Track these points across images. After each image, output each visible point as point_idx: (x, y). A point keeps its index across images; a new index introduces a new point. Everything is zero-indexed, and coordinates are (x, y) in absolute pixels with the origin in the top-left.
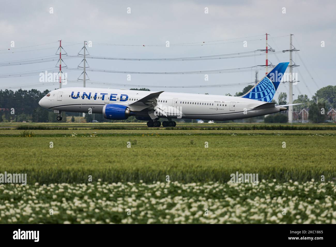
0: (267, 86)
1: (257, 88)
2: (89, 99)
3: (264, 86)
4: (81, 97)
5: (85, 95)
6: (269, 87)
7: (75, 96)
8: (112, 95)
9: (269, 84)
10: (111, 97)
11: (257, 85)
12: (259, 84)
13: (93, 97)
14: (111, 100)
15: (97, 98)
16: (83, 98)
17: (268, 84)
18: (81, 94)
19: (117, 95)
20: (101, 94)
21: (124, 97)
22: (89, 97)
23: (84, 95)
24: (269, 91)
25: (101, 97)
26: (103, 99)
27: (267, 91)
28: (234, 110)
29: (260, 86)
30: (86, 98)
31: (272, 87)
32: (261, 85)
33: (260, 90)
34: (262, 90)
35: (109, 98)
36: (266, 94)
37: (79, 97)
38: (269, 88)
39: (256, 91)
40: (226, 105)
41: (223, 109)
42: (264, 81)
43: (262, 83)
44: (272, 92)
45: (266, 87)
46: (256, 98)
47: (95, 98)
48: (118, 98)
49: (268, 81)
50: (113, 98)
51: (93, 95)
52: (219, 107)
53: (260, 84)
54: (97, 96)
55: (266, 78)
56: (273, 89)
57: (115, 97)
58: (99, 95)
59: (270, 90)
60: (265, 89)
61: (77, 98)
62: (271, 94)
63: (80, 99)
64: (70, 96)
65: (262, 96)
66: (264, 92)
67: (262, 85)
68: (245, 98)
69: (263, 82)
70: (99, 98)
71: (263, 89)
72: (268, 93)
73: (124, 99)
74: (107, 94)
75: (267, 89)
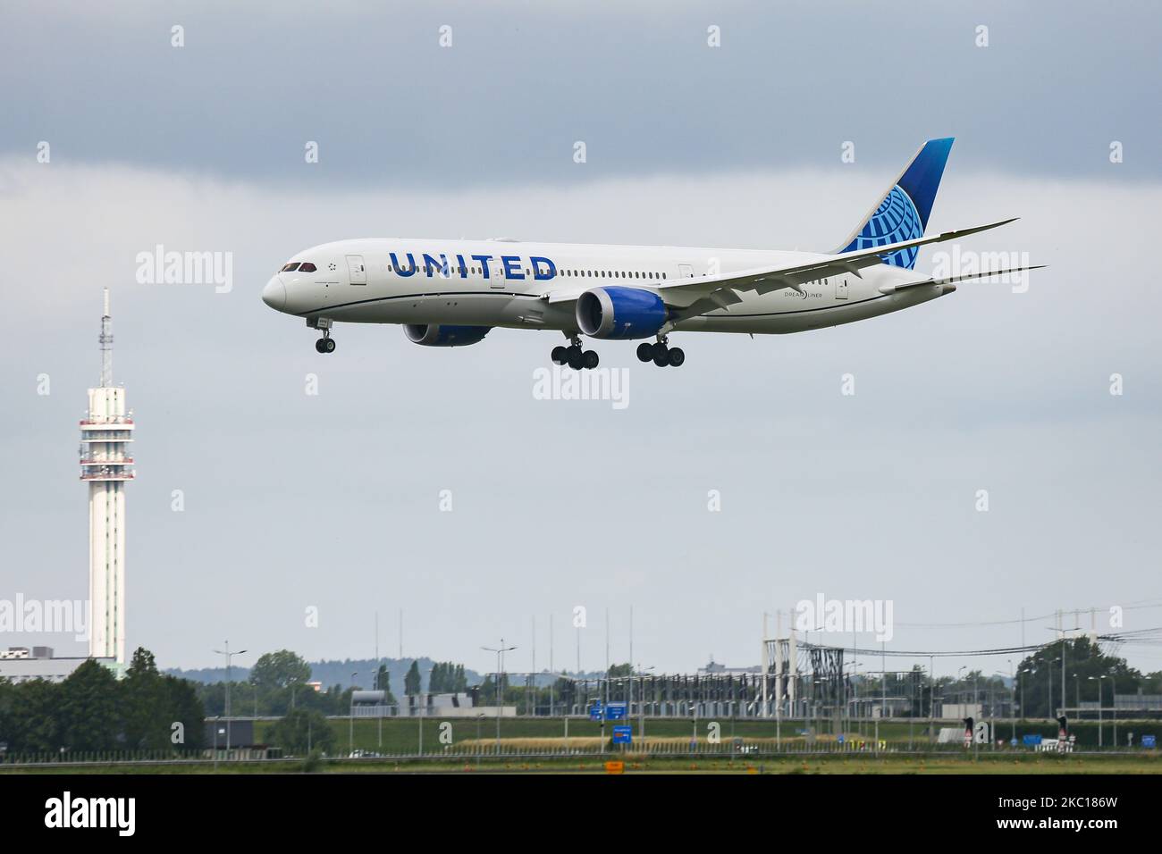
0: (902, 218)
1: (876, 221)
2: (447, 275)
4: (421, 269)
5: (432, 264)
7: (403, 267)
8: (505, 259)
9: (907, 208)
10: (508, 268)
11: (875, 215)
12: (879, 210)
13: (456, 270)
14: (509, 276)
15: (469, 270)
16: (430, 275)
18: (420, 263)
19: (520, 259)
20: (475, 258)
21: (544, 267)
22: (444, 270)
23: (428, 264)
25: (479, 269)
26: (487, 276)
30: (438, 271)
32: (886, 214)
35: (503, 272)
37: (418, 271)
43: (886, 206)
47: (463, 272)
48: (527, 271)
50: (513, 271)
51: (453, 263)
54: (468, 266)
57: (518, 267)
58: (471, 262)
61: (413, 274)
63: (420, 275)
64: (390, 268)
70: (473, 271)
73: (545, 273)
74: (494, 257)
75: (903, 226)
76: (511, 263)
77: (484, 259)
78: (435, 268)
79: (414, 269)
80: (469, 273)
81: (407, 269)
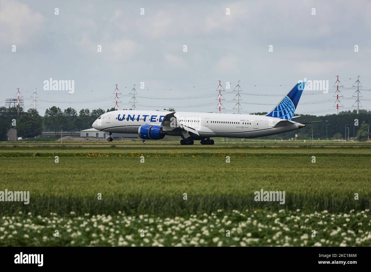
0: (288, 105)
2: (133, 121)
3: (284, 105)
4: (126, 119)
6: (289, 105)
7: (121, 118)
8: (152, 116)
10: (152, 119)
11: (279, 104)
13: (136, 119)
14: (151, 121)
15: (140, 119)
16: (128, 120)
17: (288, 103)
18: (126, 117)
19: (156, 116)
20: (143, 116)
21: (163, 118)
22: (133, 119)
23: (128, 118)
24: (289, 109)
25: (143, 119)
26: (145, 121)
27: (287, 109)
28: (257, 128)
29: (281, 105)
30: (131, 119)
31: (292, 106)
33: (282, 109)
34: (283, 109)
35: (150, 120)
36: (287, 112)
38: (289, 107)
39: (278, 110)
40: (250, 124)
41: (248, 128)
42: (285, 100)
44: (292, 111)
45: (286, 106)
46: (278, 116)
47: (138, 119)
48: (157, 120)
49: (288, 100)
51: (136, 117)
52: (244, 125)
53: (281, 103)
54: (140, 118)
55: (286, 97)
56: (293, 108)
57: (155, 118)
58: (142, 117)
59: (291, 109)
60: (286, 107)
61: (123, 120)
62: (291, 112)
63: (125, 121)
64: (117, 118)
65: (283, 114)
66: (285, 110)
67: (283, 104)
68: (269, 116)
69: (283, 101)
70: (141, 119)
71: (284, 107)
72: (289, 112)
73: (162, 120)
74: (149, 116)
75: (288, 108)
76: (153, 117)
77: (145, 116)
78: (130, 118)
79: (124, 118)
80: (140, 120)
81: (121, 119)
